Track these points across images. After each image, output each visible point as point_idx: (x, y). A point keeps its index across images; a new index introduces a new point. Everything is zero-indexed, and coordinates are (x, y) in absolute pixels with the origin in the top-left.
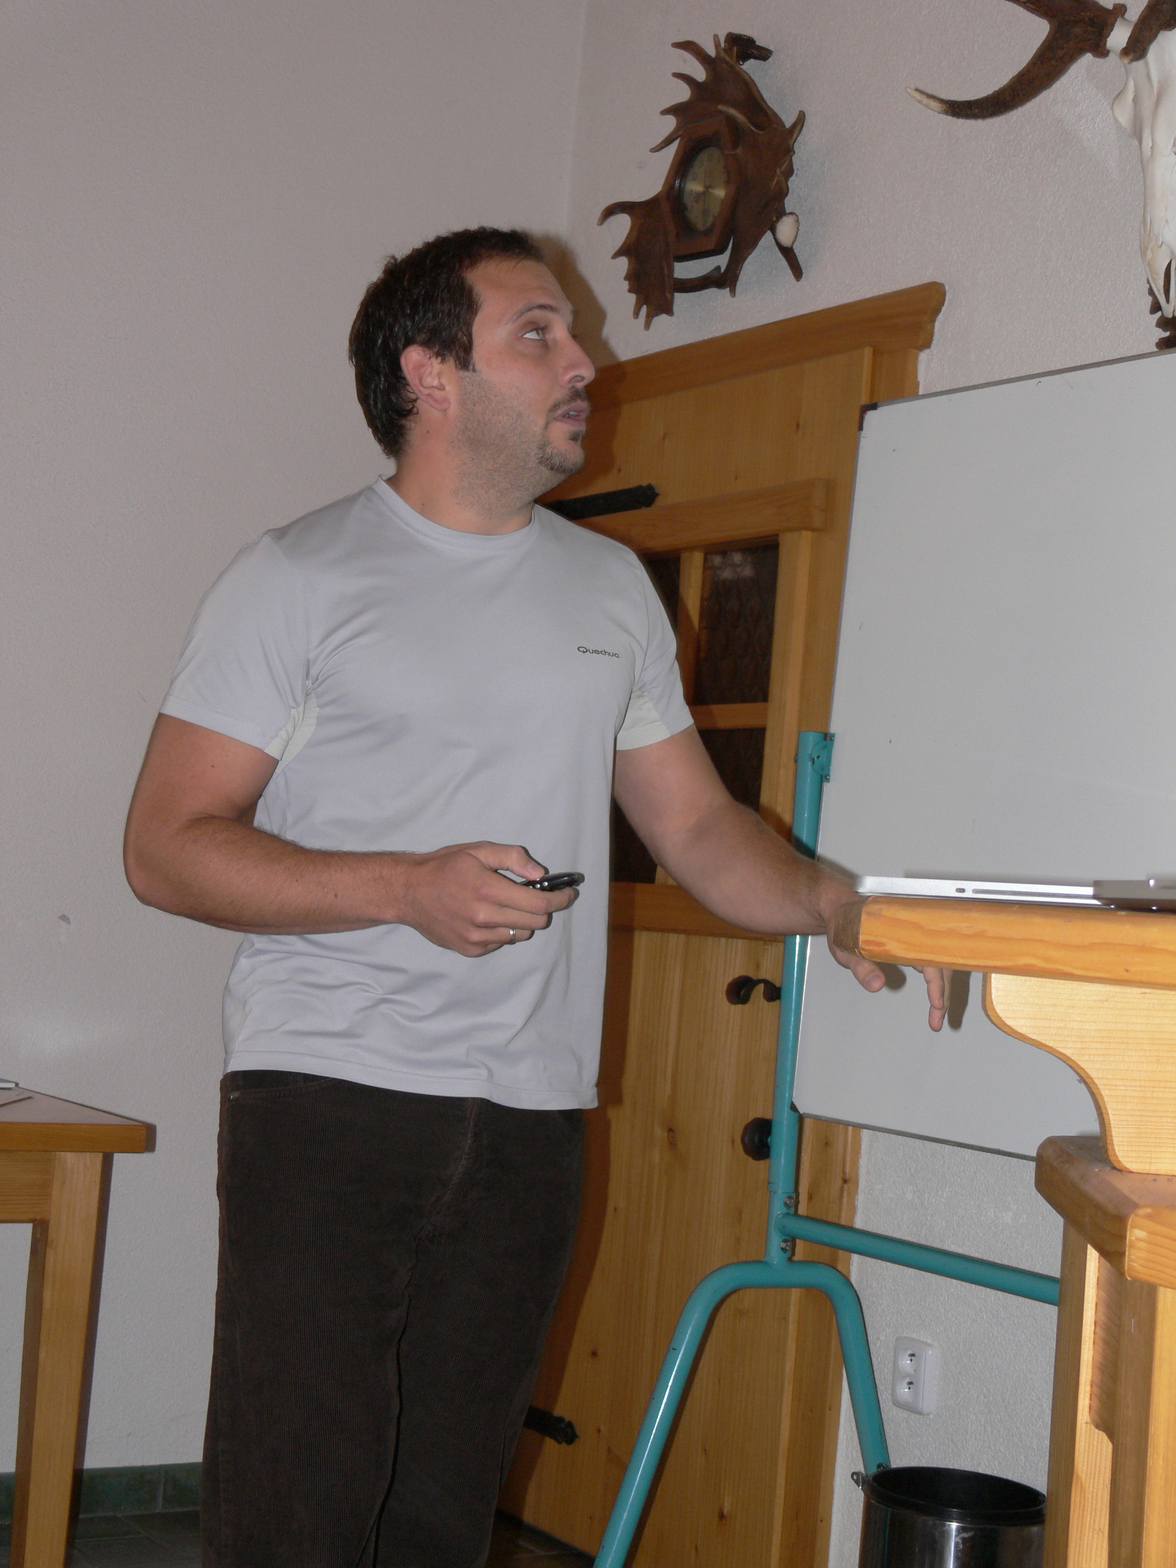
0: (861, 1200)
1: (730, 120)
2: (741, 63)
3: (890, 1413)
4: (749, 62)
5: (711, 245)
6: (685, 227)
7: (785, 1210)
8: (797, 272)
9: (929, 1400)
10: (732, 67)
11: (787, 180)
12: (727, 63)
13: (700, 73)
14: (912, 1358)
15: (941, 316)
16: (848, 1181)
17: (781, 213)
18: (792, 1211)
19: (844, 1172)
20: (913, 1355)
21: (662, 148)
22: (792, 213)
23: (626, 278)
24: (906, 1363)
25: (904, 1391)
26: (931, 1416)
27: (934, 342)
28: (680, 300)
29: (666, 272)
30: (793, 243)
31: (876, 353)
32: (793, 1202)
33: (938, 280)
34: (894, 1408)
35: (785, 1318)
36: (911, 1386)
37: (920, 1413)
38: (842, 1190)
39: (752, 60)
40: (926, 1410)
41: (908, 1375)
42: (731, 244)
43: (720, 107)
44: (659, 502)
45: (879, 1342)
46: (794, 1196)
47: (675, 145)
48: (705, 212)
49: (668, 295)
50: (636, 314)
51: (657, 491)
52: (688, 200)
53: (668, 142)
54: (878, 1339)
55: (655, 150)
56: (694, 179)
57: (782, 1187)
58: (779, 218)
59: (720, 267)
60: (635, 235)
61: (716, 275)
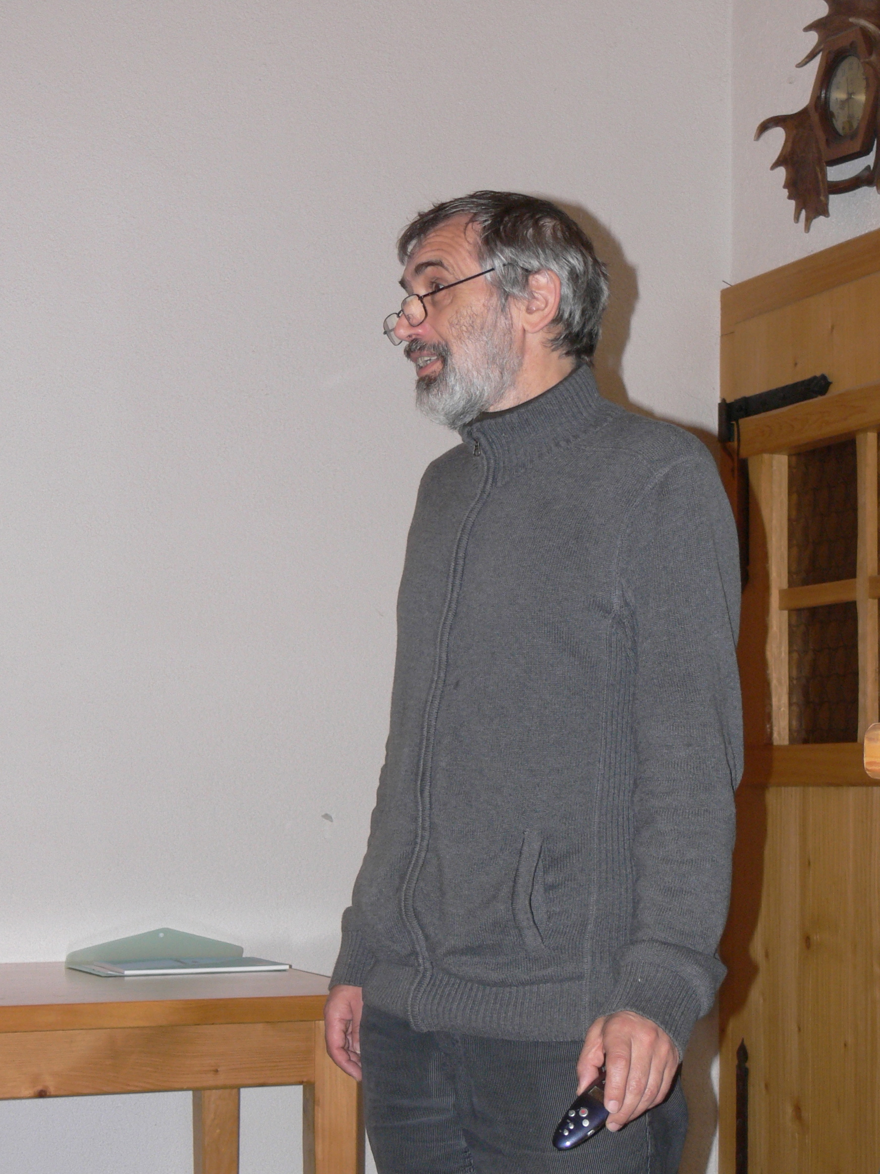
1: (864, 32)
5: (857, 146)
6: (832, 135)
21: (807, 63)
23: (785, 187)
28: (835, 201)
29: (820, 176)
42: (876, 142)
43: (851, 20)
44: (833, 391)
47: (818, 58)
48: (850, 117)
49: (822, 198)
50: (797, 218)
51: (830, 380)
52: (834, 107)
53: (811, 56)
55: (800, 65)
56: (838, 88)
59: (869, 167)
60: (790, 145)
61: (867, 173)
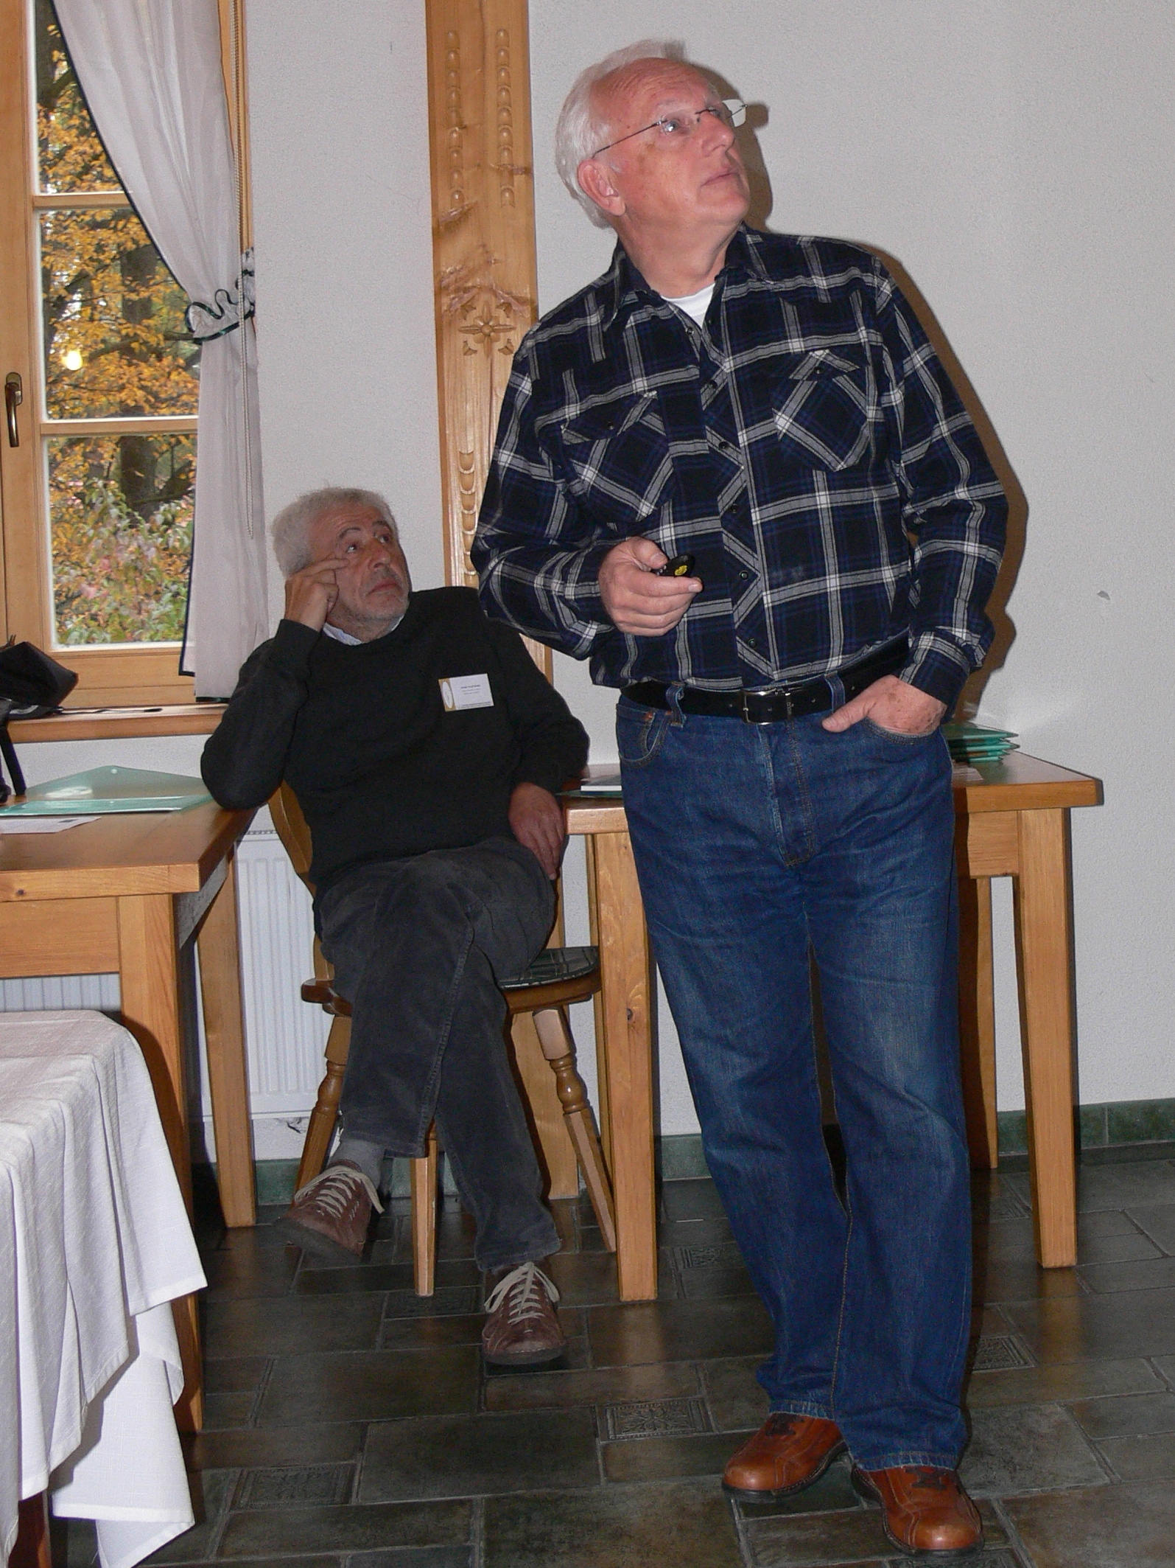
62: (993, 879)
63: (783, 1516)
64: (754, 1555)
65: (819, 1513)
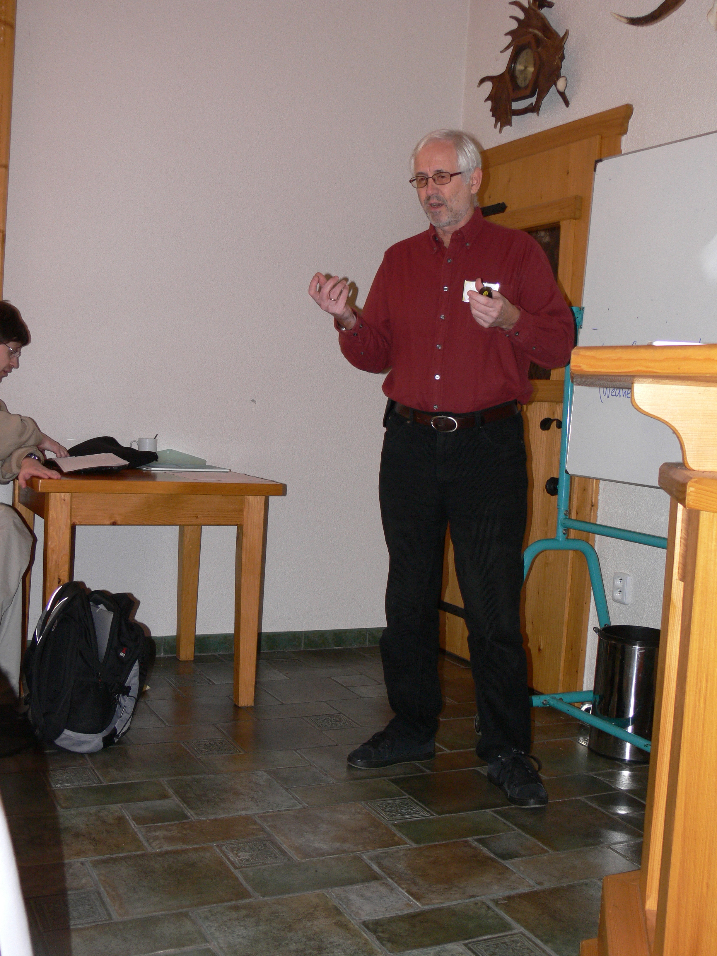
0: (599, 514)
1: (535, 36)
2: (540, 9)
3: (611, 605)
4: (544, 9)
5: (528, 92)
6: (516, 86)
7: (565, 517)
8: (567, 103)
9: (628, 599)
10: (536, 11)
11: (561, 62)
12: (533, 10)
13: (521, 15)
14: (621, 580)
15: (631, 120)
16: (594, 506)
17: (559, 76)
18: (568, 517)
19: (592, 502)
20: (621, 579)
21: (505, 51)
22: (564, 77)
23: (490, 111)
24: (618, 583)
25: (617, 595)
26: (629, 605)
27: (628, 132)
28: (515, 119)
29: (508, 107)
30: (565, 91)
31: (601, 138)
32: (568, 513)
33: (630, 103)
34: (614, 602)
35: (566, 565)
36: (620, 592)
37: (624, 604)
38: (591, 510)
39: (545, 8)
40: (627, 602)
41: (619, 588)
42: (537, 92)
43: (530, 30)
44: (507, 210)
45: (607, 575)
46: (569, 510)
47: (511, 49)
48: (525, 79)
49: (509, 117)
50: (496, 126)
51: (506, 205)
52: (517, 74)
53: (508, 48)
54: (607, 573)
55: (502, 52)
56: (520, 64)
57: (563, 507)
58: (558, 79)
59: (532, 104)
60: (494, 90)
61: (531, 107)
62: (203, 526)
63: (156, 824)
64: (150, 844)
65: (173, 823)
